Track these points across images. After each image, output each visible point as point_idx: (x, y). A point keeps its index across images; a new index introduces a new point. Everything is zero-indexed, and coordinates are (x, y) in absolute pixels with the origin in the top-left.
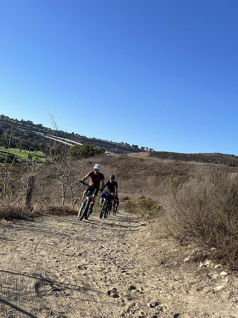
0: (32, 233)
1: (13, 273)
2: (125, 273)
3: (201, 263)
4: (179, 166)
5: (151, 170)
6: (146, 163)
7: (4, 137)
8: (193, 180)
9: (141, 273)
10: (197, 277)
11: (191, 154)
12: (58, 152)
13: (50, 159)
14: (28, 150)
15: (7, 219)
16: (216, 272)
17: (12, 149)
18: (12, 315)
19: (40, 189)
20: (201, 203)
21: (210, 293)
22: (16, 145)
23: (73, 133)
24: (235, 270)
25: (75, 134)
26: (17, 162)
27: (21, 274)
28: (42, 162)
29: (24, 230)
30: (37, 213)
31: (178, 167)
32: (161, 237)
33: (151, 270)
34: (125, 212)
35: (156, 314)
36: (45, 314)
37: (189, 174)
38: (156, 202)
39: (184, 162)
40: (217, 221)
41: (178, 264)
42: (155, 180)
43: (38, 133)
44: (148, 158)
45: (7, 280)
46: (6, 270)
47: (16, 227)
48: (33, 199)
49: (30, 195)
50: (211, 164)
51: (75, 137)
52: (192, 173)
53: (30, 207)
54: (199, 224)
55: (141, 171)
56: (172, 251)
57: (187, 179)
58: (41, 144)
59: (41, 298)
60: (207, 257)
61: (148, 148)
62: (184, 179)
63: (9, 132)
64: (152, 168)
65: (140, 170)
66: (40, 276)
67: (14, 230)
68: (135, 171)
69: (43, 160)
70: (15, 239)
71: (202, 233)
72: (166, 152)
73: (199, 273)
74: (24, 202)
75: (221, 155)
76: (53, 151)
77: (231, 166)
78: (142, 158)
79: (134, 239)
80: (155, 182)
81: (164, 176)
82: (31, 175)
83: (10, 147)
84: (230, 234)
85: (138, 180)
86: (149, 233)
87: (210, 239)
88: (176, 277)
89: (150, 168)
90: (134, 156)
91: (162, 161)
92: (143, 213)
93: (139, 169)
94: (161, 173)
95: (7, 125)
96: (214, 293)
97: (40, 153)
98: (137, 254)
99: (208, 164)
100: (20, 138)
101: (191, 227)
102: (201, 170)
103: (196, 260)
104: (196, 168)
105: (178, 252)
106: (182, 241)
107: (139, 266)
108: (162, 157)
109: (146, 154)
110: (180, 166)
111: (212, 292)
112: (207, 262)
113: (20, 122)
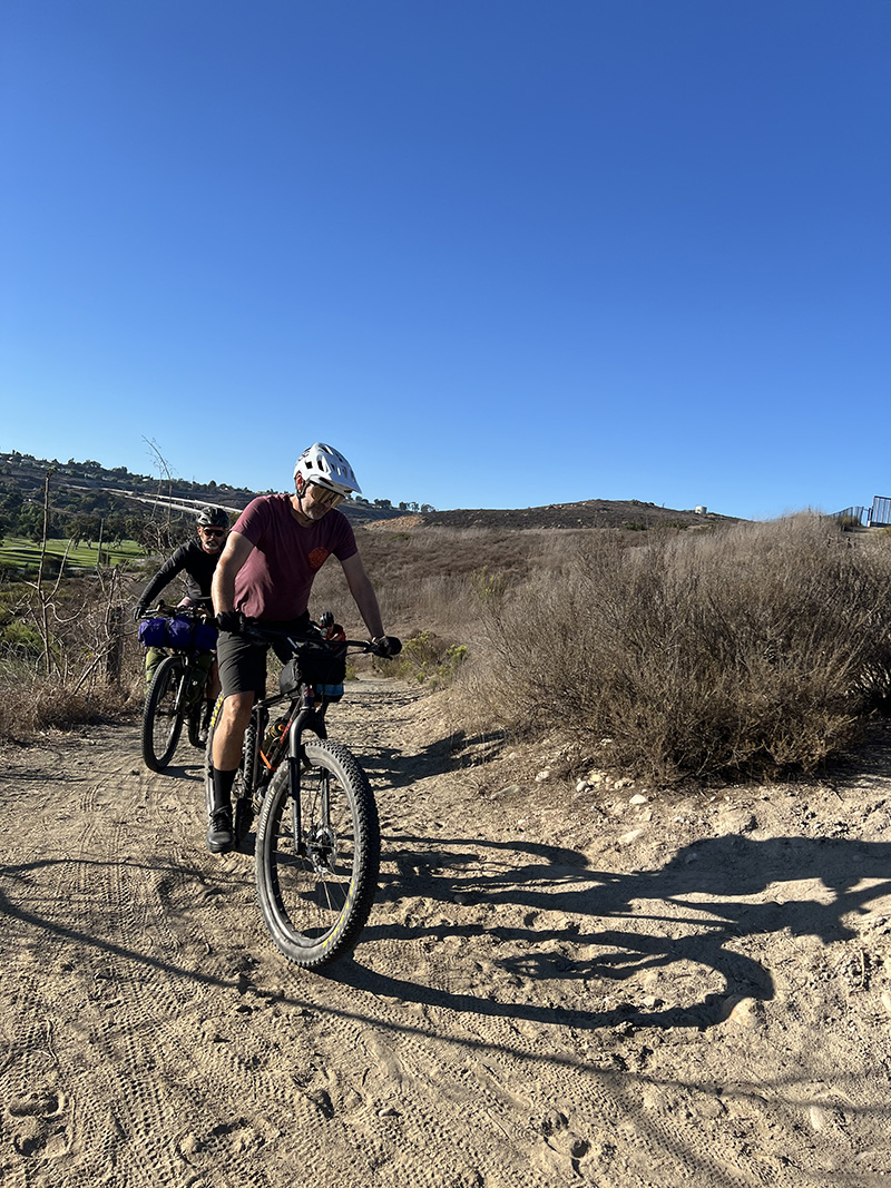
0: (134, 754)
1: (97, 863)
2: (390, 828)
3: (579, 780)
4: (501, 543)
5: (429, 560)
6: (417, 544)
7: (27, 512)
8: (540, 574)
9: (432, 823)
10: (575, 816)
11: (529, 510)
12: (180, 536)
13: (160, 558)
14: (96, 540)
15: (64, 728)
16: (618, 799)
17: (51, 542)
18: (108, 970)
20: (565, 631)
21: (609, 851)
22: (61, 531)
23: (213, 483)
24: (664, 788)
25: (218, 485)
26: (71, 574)
27: (118, 864)
28: (137, 569)
29: (111, 749)
30: (141, 702)
31: (500, 547)
33: (457, 814)
34: (375, 676)
35: (480, 919)
36: (194, 956)
37: (529, 561)
38: (451, 642)
39: (513, 531)
40: (610, 672)
41: (523, 789)
42: (444, 586)
43: (118, 492)
44: (420, 530)
45: (82, 881)
46: (78, 858)
47: (90, 745)
48: (126, 670)
49: (117, 657)
50: (583, 530)
51: (221, 493)
52: (536, 559)
53: (122, 689)
54: (564, 686)
55: (405, 566)
57: (525, 575)
58: (129, 520)
59: (179, 917)
60: (593, 762)
61: (416, 506)
62: (518, 576)
63: (40, 497)
64: (433, 555)
65: (402, 563)
66: (170, 863)
67: (86, 753)
68: (390, 568)
69: (141, 562)
70: (91, 775)
71: (575, 704)
72: (464, 511)
73: (576, 805)
74: (102, 678)
76: (165, 536)
77: (633, 529)
78: (404, 531)
80: (443, 592)
81: (465, 574)
82: (112, 604)
83: (47, 538)
84: (644, 700)
85: (400, 590)
86: (441, 722)
87: (595, 718)
88: (520, 822)
89: (428, 556)
90: (384, 529)
91: (458, 534)
92: (420, 674)
93: (400, 560)
94: (457, 567)
95: (31, 478)
96: (618, 851)
97: (131, 545)
98: (416, 778)
99: (575, 530)
100: (71, 509)
101: (547, 693)
102: (558, 548)
103: (567, 775)
104: (546, 544)
105: (519, 761)
107: (426, 805)
108: (455, 524)
109: (414, 521)
110: (504, 544)
111: (613, 849)
112: (596, 777)
113: (65, 466)
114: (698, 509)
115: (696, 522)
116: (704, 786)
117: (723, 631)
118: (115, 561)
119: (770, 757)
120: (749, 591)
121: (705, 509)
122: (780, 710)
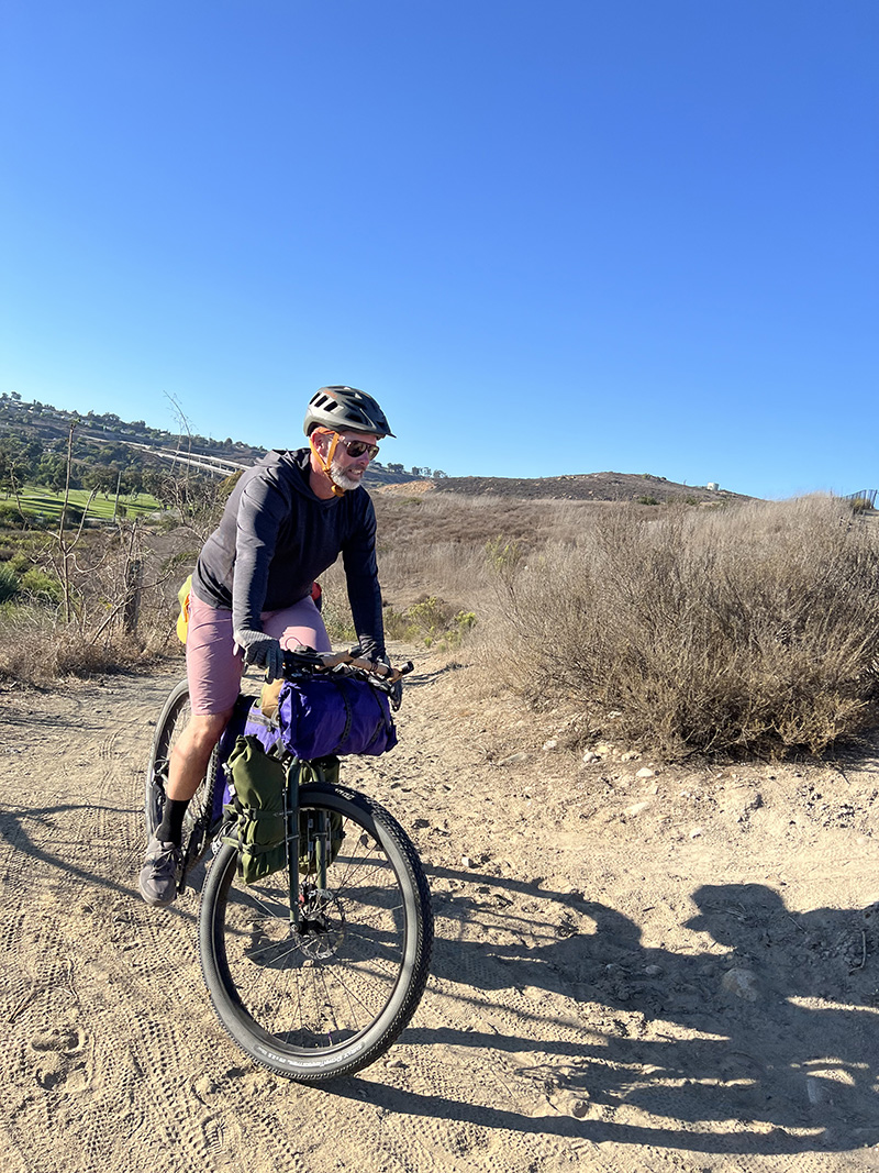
0: (150, 706)
1: (115, 810)
2: (399, 789)
3: (586, 750)
4: (511, 512)
5: (440, 526)
6: (428, 509)
7: (47, 462)
8: (554, 545)
9: (440, 786)
10: (581, 785)
11: (541, 480)
12: (197, 491)
13: (176, 513)
14: (114, 492)
15: (80, 675)
16: (625, 771)
17: (72, 491)
19: (159, 595)
20: (579, 603)
21: (615, 822)
22: (80, 482)
23: (230, 440)
24: (671, 763)
25: (234, 443)
26: (87, 525)
27: (136, 812)
28: (154, 523)
29: (128, 699)
30: (157, 655)
31: (511, 516)
32: (482, 695)
33: (465, 777)
37: (539, 531)
38: (459, 608)
39: (524, 500)
40: (623, 645)
41: (530, 757)
42: (453, 552)
43: (136, 446)
44: (431, 496)
45: (102, 827)
46: (97, 804)
47: (108, 694)
48: (142, 620)
49: (134, 608)
50: (594, 502)
51: (237, 450)
52: (546, 529)
53: (138, 640)
54: (576, 657)
55: (416, 531)
56: (512, 726)
57: (534, 545)
58: (147, 474)
60: (601, 734)
61: (429, 472)
62: (527, 546)
64: (444, 521)
65: (412, 528)
67: (104, 702)
68: (400, 532)
69: (157, 515)
70: (109, 724)
71: (585, 676)
72: (476, 479)
73: (583, 774)
74: (120, 629)
75: (617, 478)
76: (184, 492)
77: (645, 503)
78: (416, 496)
79: (412, 705)
80: (453, 558)
81: (475, 541)
82: (131, 557)
83: (70, 489)
84: (656, 676)
85: (410, 555)
86: (450, 687)
87: (605, 690)
88: (527, 789)
89: (438, 522)
90: (395, 493)
91: (469, 501)
92: (428, 638)
93: (411, 525)
94: (467, 534)
95: (52, 429)
96: (624, 822)
97: (147, 498)
98: (424, 740)
99: (586, 501)
100: (90, 461)
101: (558, 663)
102: (568, 519)
103: (574, 746)
104: (557, 515)
105: (527, 729)
106: (535, 701)
107: (434, 768)
108: (466, 492)
109: (426, 486)
110: (515, 513)
111: (618, 820)
112: (603, 748)
113: (84, 418)
114: (710, 486)
115: (707, 498)
116: (711, 763)
117: (736, 610)
118: (131, 514)
119: (779, 738)
120: (766, 572)
121: (717, 485)
122: (790, 691)
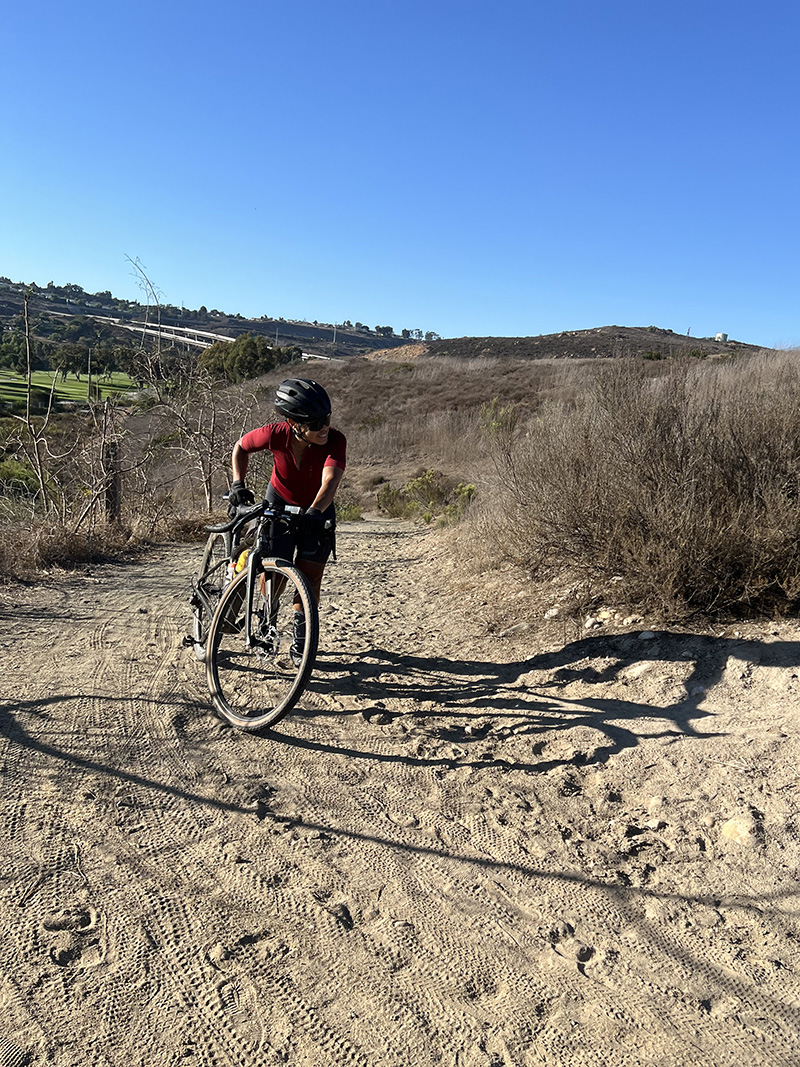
0: (140, 593)
1: (110, 699)
3: (588, 617)
4: (510, 375)
5: (435, 393)
6: (421, 375)
7: (9, 341)
8: (553, 404)
10: (583, 651)
11: (540, 338)
12: (172, 368)
13: (154, 392)
14: (85, 372)
15: (67, 567)
17: (38, 373)
18: (129, 798)
19: (141, 479)
20: (578, 467)
22: (47, 362)
23: (204, 309)
24: (674, 624)
25: (209, 311)
26: (61, 409)
27: (132, 700)
28: (129, 403)
29: (116, 588)
30: (144, 541)
31: (509, 379)
32: (483, 568)
33: (466, 650)
34: (381, 516)
35: (489, 748)
36: (212, 785)
37: (540, 393)
38: (458, 480)
39: (523, 361)
40: (623, 507)
41: (532, 627)
42: (451, 421)
43: (103, 320)
44: (424, 361)
45: (97, 716)
46: (91, 694)
47: (95, 583)
48: (125, 508)
49: (115, 494)
50: (597, 359)
51: (213, 320)
52: (547, 391)
53: (123, 527)
54: (576, 522)
55: (409, 400)
56: (513, 597)
57: (536, 409)
58: (118, 349)
59: (196, 749)
60: (602, 600)
61: (420, 333)
62: (528, 411)
63: (21, 324)
64: (439, 388)
65: (406, 397)
66: (184, 698)
67: (91, 591)
68: (393, 402)
69: (134, 396)
70: (98, 614)
71: (586, 542)
72: (471, 339)
74: (102, 516)
75: (620, 332)
76: (157, 367)
77: (650, 358)
78: (408, 361)
79: (412, 581)
80: (450, 428)
81: (473, 408)
82: (105, 439)
83: (33, 370)
84: (657, 537)
85: (404, 426)
86: (450, 562)
87: (606, 555)
88: (529, 658)
89: (433, 388)
90: (386, 359)
91: (464, 365)
92: (427, 514)
93: (404, 393)
94: (464, 401)
95: (10, 304)
96: (626, 684)
97: (121, 377)
98: (425, 616)
99: (588, 359)
101: (558, 531)
102: (570, 380)
103: (576, 612)
104: (558, 375)
105: (527, 599)
106: (535, 570)
108: (462, 354)
109: (418, 350)
110: (514, 375)
111: (620, 683)
112: (605, 614)
113: (44, 290)
114: (718, 336)
115: (716, 350)
116: (713, 622)
117: (742, 464)
118: (105, 394)
119: (782, 593)
120: (772, 421)
121: (725, 336)
122: (795, 545)
